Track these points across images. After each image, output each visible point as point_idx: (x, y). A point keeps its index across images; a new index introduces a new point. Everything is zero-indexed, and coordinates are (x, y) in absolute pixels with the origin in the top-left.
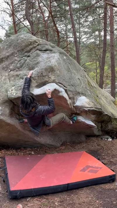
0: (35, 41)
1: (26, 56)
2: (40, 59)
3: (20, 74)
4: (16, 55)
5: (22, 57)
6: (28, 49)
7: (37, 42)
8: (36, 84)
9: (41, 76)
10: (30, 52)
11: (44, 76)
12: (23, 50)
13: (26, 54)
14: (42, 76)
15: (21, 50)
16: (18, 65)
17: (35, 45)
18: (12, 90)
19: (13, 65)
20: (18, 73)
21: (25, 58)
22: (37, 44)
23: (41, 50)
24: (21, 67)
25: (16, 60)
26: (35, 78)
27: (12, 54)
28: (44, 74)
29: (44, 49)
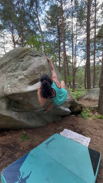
0: (27, 49)
1: (20, 61)
2: (32, 61)
3: (15, 75)
4: (12, 61)
5: (17, 62)
6: (22, 55)
7: (29, 50)
8: (30, 82)
9: (33, 75)
10: (24, 58)
11: (36, 74)
12: (18, 57)
13: (20, 59)
14: (35, 74)
15: (16, 57)
16: (14, 68)
17: (27, 53)
18: (8, 88)
19: (10, 68)
20: (14, 74)
21: (20, 62)
22: (29, 51)
23: (32, 55)
24: (16, 69)
25: (12, 65)
26: (28, 76)
27: (10, 61)
28: (36, 73)
29: (35, 55)
